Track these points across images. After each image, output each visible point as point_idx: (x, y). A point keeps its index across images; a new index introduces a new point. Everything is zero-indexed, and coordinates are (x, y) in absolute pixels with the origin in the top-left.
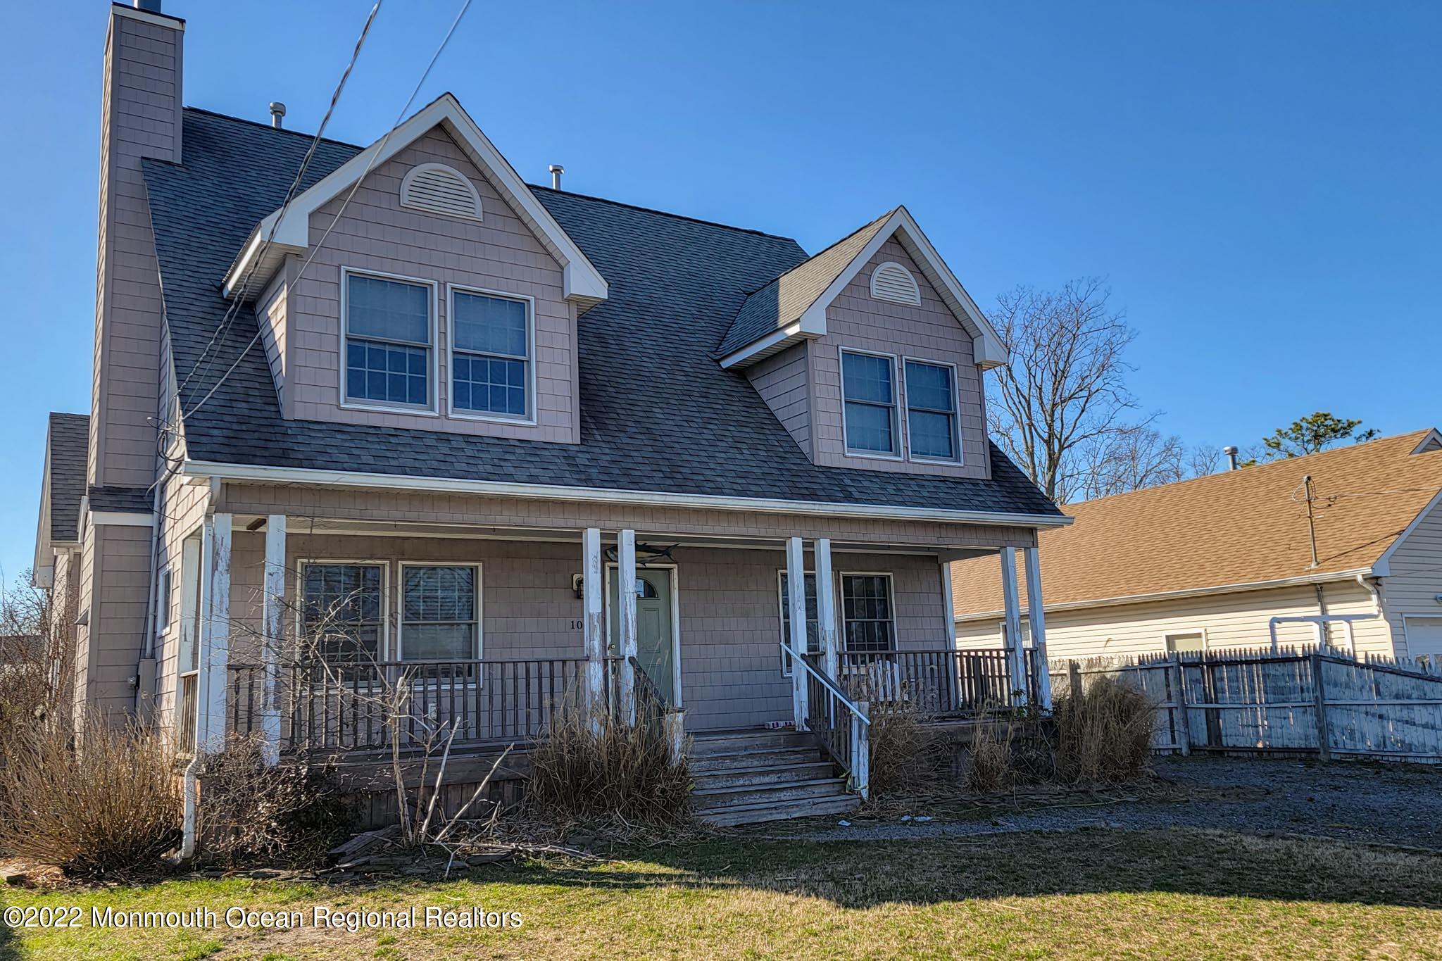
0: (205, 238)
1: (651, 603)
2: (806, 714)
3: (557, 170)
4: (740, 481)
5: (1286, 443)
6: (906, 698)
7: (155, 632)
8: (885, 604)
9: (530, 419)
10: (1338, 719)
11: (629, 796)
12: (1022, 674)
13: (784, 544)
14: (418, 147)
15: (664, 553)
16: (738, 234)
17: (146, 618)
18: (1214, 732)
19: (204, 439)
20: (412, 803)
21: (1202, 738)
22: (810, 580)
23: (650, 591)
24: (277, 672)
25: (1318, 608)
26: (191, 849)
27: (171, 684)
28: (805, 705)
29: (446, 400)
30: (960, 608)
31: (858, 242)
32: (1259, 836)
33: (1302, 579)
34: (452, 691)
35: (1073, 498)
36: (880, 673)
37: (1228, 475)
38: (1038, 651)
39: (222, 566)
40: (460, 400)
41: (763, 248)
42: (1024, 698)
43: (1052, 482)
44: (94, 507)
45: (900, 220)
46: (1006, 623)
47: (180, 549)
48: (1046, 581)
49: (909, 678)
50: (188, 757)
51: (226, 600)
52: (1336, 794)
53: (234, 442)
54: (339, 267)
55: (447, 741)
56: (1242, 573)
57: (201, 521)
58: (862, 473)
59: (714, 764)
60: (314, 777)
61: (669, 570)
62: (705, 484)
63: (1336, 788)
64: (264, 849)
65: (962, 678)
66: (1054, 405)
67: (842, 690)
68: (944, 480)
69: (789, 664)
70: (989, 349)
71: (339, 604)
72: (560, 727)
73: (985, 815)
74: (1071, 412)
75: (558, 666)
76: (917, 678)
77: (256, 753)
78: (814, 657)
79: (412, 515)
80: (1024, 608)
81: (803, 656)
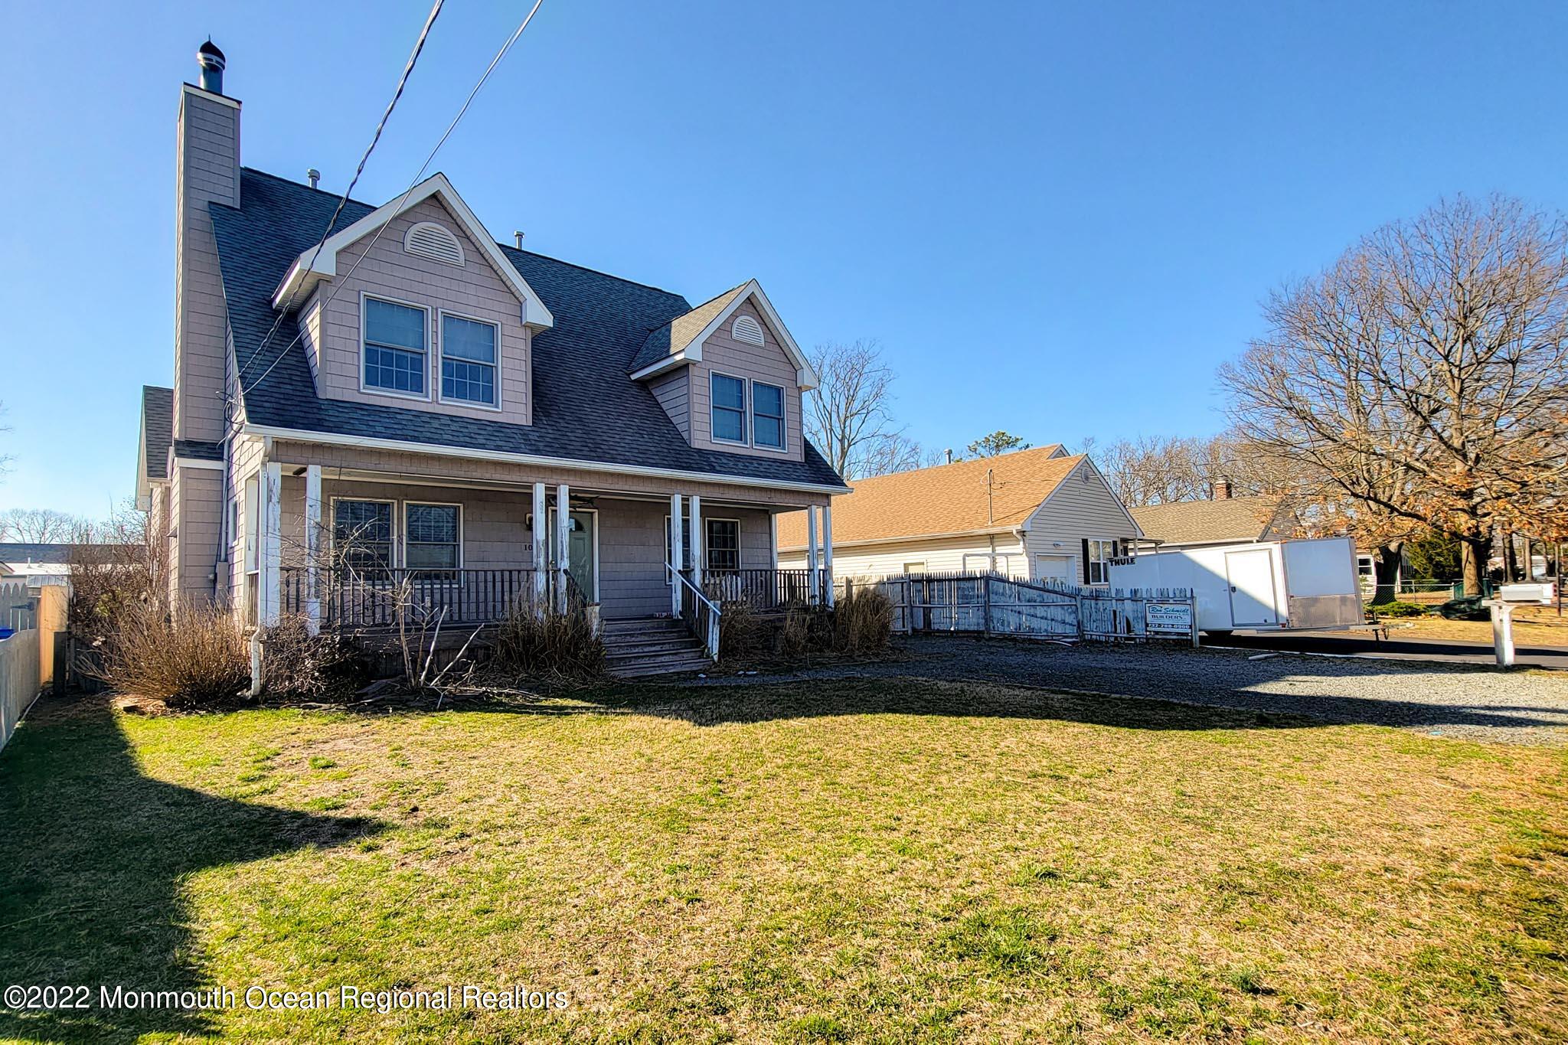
0: (259, 265)
1: (579, 534)
2: (680, 608)
3: (520, 235)
4: (641, 455)
5: (980, 449)
6: (745, 599)
7: (227, 544)
8: (734, 541)
9: (497, 407)
10: (996, 613)
11: (562, 658)
12: (817, 585)
13: (669, 498)
14: (418, 210)
15: (589, 502)
16: (645, 290)
17: (221, 534)
18: (927, 621)
19: (258, 409)
20: (414, 661)
21: (920, 625)
22: (686, 523)
23: (579, 527)
24: (317, 573)
25: (991, 549)
26: (258, 690)
27: (240, 579)
28: (680, 603)
29: (437, 391)
30: (781, 544)
31: (725, 300)
32: (947, 681)
33: (983, 531)
34: (441, 589)
35: (854, 477)
36: (728, 583)
37: (945, 467)
38: (827, 571)
39: (275, 499)
40: (448, 392)
41: (661, 300)
42: (817, 599)
43: (842, 468)
44: (179, 455)
45: (752, 288)
46: (810, 554)
47: (244, 486)
48: (834, 530)
49: (747, 586)
50: (253, 629)
51: (278, 522)
52: (992, 656)
53: (280, 412)
54: (359, 292)
55: (438, 622)
56: (950, 526)
57: (259, 467)
58: (722, 454)
59: (619, 639)
60: (345, 643)
61: (592, 513)
62: (618, 457)
63: (992, 653)
64: (310, 690)
65: (781, 587)
66: (846, 417)
67: (704, 593)
68: (775, 461)
69: (670, 576)
70: (806, 378)
71: (361, 528)
72: (516, 614)
73: (790, 670)
74: (856, 422)
75: (515, 575)
76: (752, 585)
77: (303, 627)
78: (687, 572)
79: (413, 469)
80: (821, 545)
81: (679, 571)
